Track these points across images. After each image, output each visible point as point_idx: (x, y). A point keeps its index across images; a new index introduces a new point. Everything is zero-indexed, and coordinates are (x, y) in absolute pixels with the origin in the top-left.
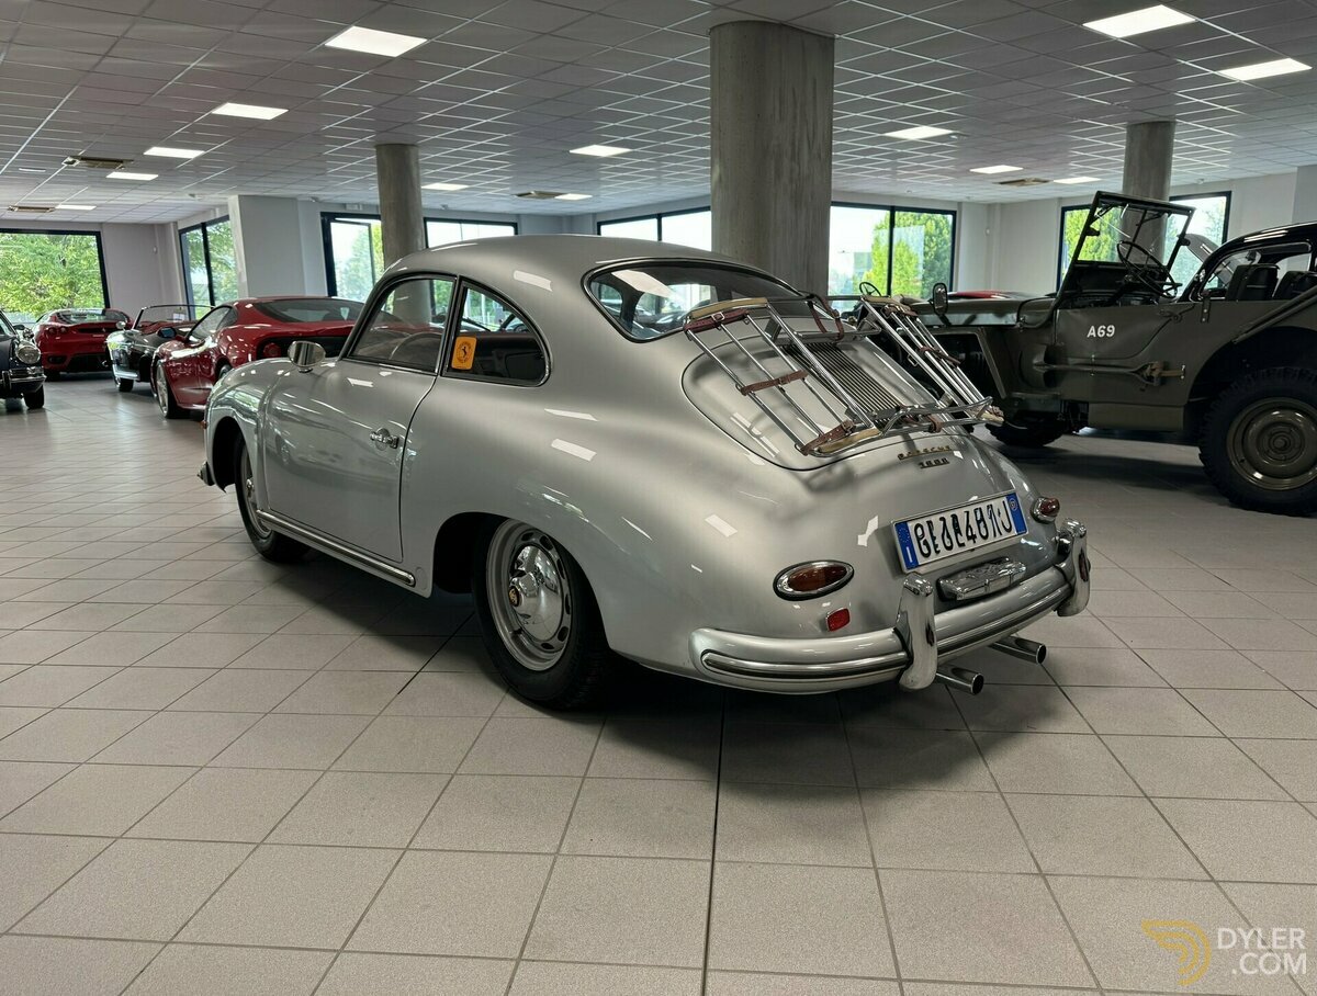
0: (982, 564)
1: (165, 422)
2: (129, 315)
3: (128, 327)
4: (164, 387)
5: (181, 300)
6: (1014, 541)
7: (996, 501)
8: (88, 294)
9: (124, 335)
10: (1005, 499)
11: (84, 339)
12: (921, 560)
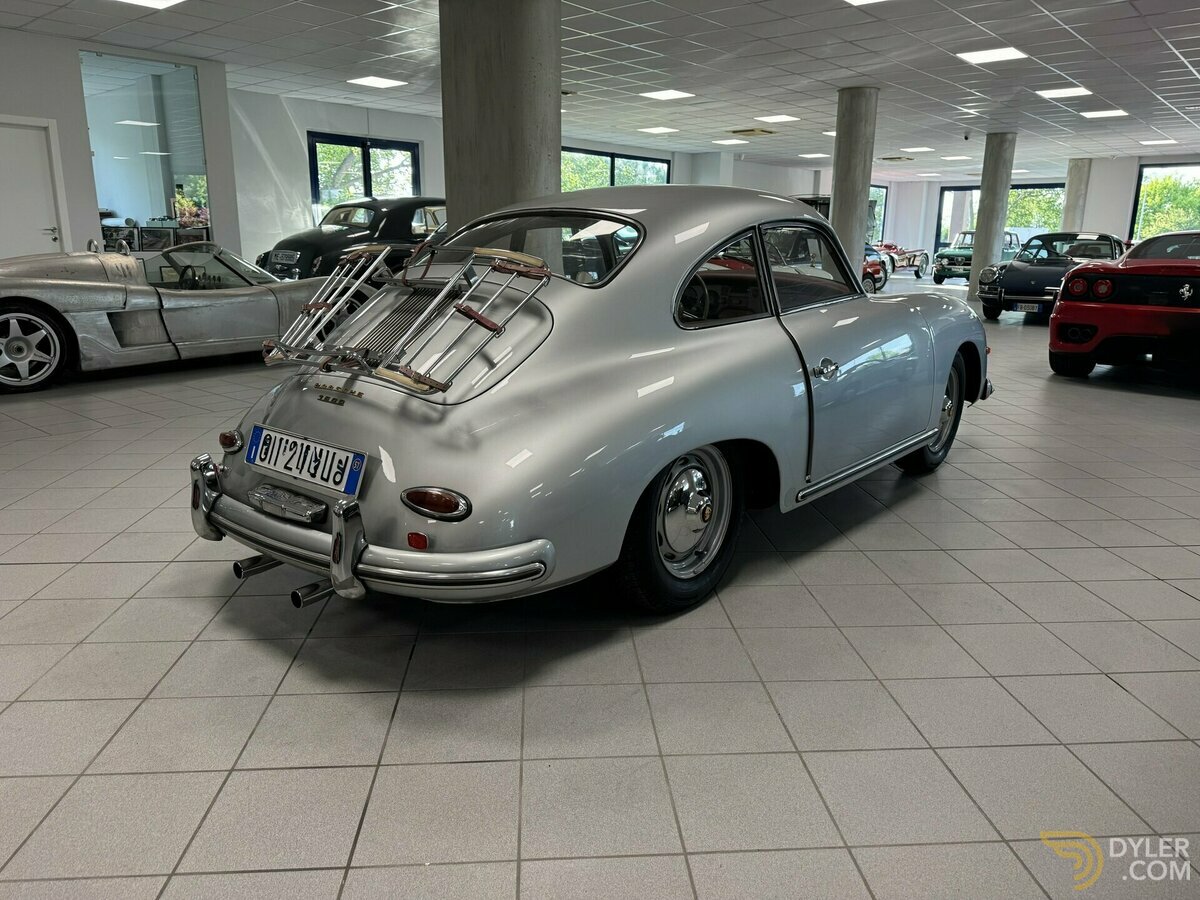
0: (297, 494)
6: (334, 494)
7: (342, 452)
10: (351, 456)
12: (258, 461)
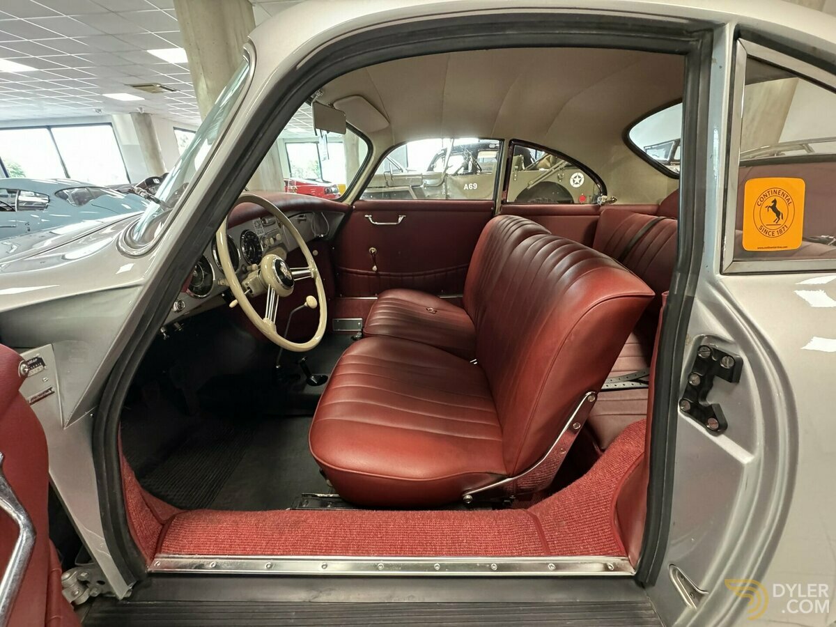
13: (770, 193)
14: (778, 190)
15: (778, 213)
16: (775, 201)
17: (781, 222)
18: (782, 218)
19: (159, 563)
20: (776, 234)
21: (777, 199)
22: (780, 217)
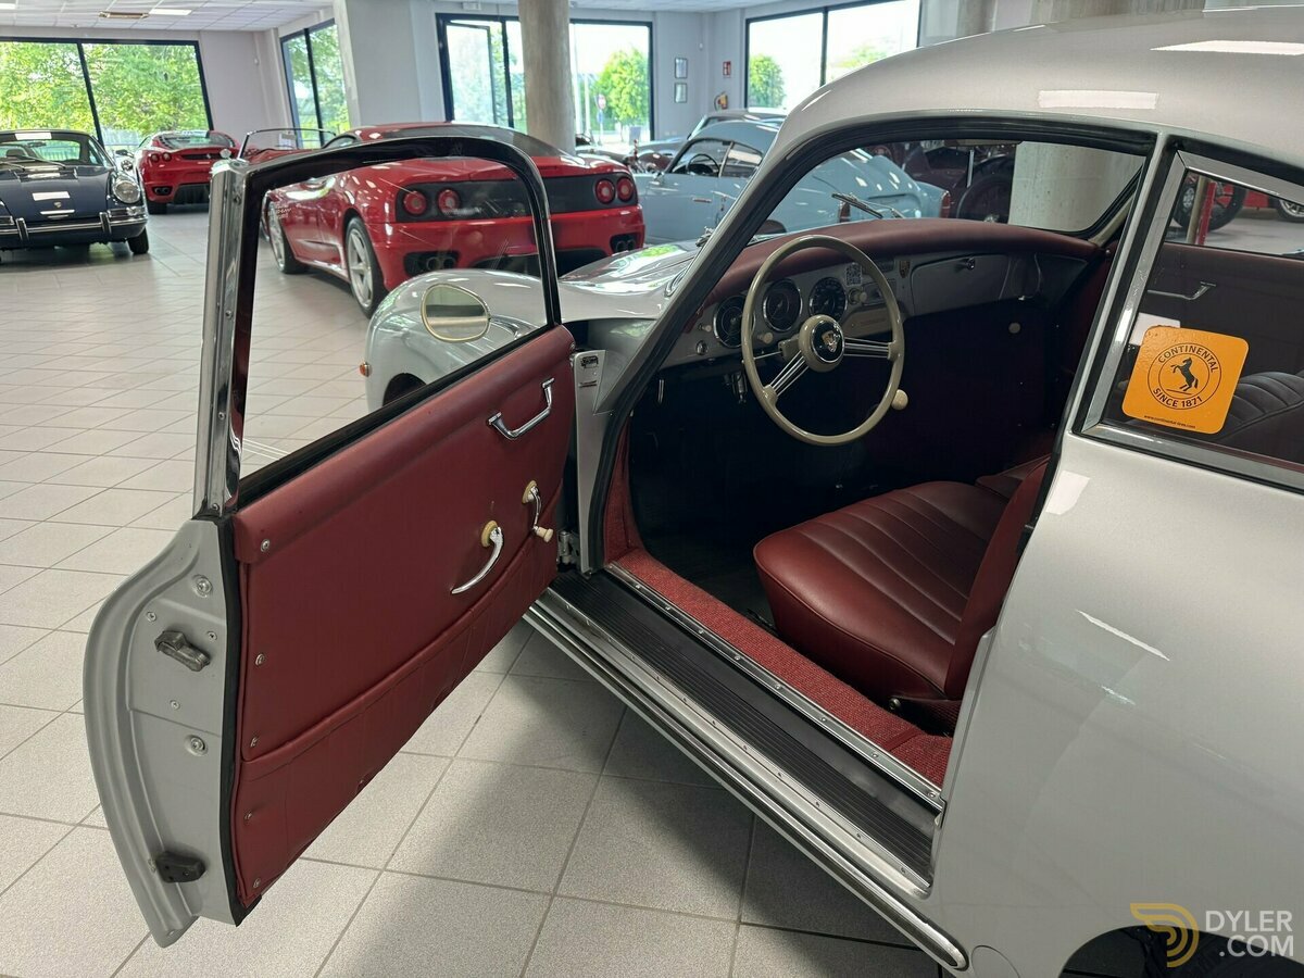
1: (282, 278)
2: (233, 138)
3: (233, 155)
4: (279, 235)
5: (288, 124)
8: (192, 111)
9: (230, 164)
11: (188, 166)
13: (1184, 349)
14: (1198, 347)
15: (1190, 379)
16: (1189, 362)
17: (1192, 390)
18: (1196, 386)
19: (611, 567)
20: (1179, 405)
21: (1194, 358)
22: (1193, 384)
